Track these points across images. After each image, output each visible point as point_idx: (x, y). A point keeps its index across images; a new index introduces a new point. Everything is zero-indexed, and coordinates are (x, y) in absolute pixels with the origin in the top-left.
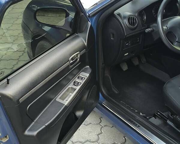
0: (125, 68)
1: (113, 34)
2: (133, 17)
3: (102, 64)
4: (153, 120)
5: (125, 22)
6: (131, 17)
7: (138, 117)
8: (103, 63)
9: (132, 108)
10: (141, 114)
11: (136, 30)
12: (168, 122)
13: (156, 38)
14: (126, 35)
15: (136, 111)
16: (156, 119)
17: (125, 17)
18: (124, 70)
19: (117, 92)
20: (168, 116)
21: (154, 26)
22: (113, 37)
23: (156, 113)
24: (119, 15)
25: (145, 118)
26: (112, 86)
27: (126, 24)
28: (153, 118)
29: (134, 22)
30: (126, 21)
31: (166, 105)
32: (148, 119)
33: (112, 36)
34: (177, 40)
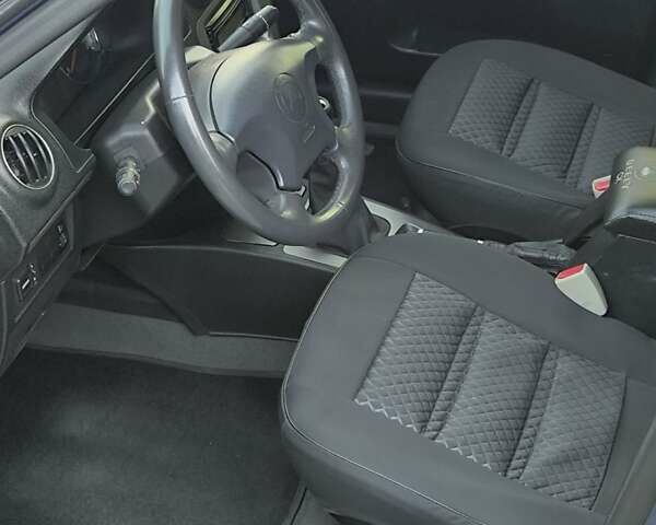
14: (24, 245)
34: (281, 184)
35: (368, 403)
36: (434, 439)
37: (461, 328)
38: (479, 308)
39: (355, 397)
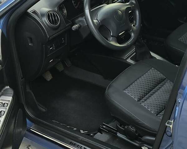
0: (49, 77)
1: (31, 39)
2: (53, 13)
3: (22, 79)
4: (98, 136)
5: (45, 21)
6: (51, 14)
7: (81, 137)
8: (22, 77)
9: (68, 127)
10: (82, 132)
11: (59, 29)
12: (119, 135)
13: (84, 35)
14: (48, 37)
15: (75, 129)
16: (102, 134)
17: (43, 15)
18: (49, 80)
19: (44, 110)
20: (117, 127)
21: (80, 21)
22: (32, 42)
23: (102, 127)
24: (34, 12)
25: (87, 136)
26: (37, 103)
27: (46, 23)
28: (98, 133)
29: (55, 20)
30: (45, 19)
31: (112, 115)
32: (92, 136)
33: (29, 41)
34: (112, 35)
35: (127, 92)
36: (141, 103)
37: (160, 82)
38: (167, 79)
39: (124, 90)
